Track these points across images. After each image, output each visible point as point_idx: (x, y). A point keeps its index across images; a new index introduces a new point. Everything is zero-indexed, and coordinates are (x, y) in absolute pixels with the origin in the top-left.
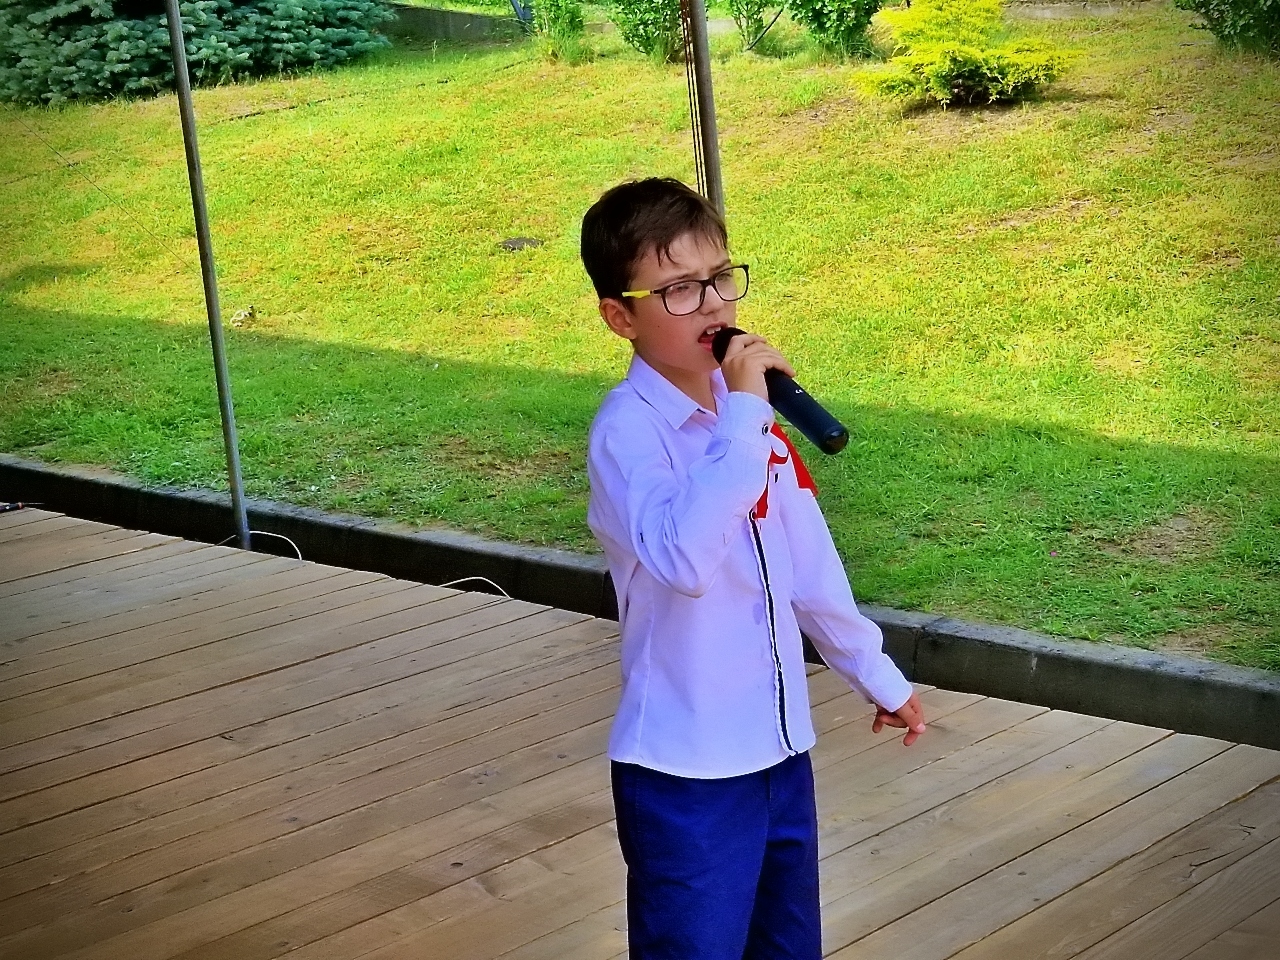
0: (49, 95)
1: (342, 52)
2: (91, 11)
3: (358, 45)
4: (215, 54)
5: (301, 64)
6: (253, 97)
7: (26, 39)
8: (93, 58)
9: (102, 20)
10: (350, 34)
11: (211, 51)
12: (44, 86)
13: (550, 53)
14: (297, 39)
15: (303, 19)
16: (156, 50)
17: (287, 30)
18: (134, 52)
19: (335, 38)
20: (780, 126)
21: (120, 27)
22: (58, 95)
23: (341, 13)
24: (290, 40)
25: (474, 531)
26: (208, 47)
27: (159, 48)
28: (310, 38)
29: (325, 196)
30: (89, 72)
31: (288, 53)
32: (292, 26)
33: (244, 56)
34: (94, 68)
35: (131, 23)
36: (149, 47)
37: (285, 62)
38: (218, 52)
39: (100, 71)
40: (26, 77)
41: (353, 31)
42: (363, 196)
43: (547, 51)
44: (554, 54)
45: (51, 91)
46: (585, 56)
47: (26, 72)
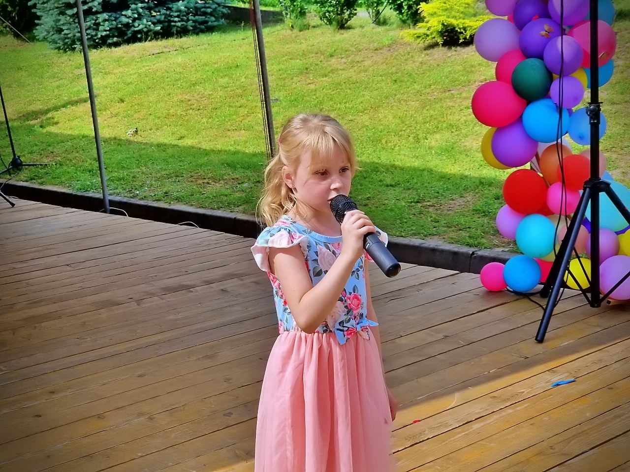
0: (75, 46)
1: (203, 27)
2: (93, 9)
3: (210, 23)
4: (146, 27)
5: (183, 32)
6: (160, 46)
7: (66, 22)
8: (94, 29)
9: (97, 13)
10: (207, 19)
11: (144, 26)
12: (74, 42)
13: (290, 26)
14: (182, 20)
15: (185, 12)
16: (120, 26)
17: (178, 16)
18: (111, 27)
19: (200, 20)
20: (373, 54)
21: (105, 16)
22: (79, 46)
23: (203, 10)
24: (179, 21)
25: (192, 205)
26: (143, 24)
27: (122, 25)
28: (188, 20)
29: (179, 86)
30: (92, 36)
31: (178, 27)
32: (180, 15)
33: (158, 28)
34: (94, 33)
35: (110, 14)
36: (117, 25)
37: (177, 31)
38: (147, 26)
39: (96, 35)
40: (66, 38)
41: (208, 18)
42: (194, 85)
43: (289, 25)
44: (292, 26)
45: (77, 44)
46: (307, 27)
47: (66, 36)
